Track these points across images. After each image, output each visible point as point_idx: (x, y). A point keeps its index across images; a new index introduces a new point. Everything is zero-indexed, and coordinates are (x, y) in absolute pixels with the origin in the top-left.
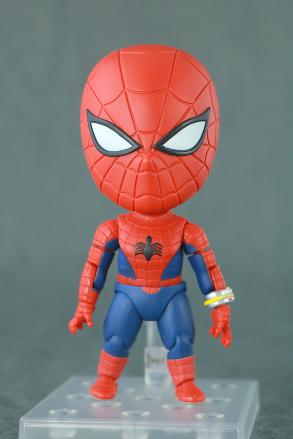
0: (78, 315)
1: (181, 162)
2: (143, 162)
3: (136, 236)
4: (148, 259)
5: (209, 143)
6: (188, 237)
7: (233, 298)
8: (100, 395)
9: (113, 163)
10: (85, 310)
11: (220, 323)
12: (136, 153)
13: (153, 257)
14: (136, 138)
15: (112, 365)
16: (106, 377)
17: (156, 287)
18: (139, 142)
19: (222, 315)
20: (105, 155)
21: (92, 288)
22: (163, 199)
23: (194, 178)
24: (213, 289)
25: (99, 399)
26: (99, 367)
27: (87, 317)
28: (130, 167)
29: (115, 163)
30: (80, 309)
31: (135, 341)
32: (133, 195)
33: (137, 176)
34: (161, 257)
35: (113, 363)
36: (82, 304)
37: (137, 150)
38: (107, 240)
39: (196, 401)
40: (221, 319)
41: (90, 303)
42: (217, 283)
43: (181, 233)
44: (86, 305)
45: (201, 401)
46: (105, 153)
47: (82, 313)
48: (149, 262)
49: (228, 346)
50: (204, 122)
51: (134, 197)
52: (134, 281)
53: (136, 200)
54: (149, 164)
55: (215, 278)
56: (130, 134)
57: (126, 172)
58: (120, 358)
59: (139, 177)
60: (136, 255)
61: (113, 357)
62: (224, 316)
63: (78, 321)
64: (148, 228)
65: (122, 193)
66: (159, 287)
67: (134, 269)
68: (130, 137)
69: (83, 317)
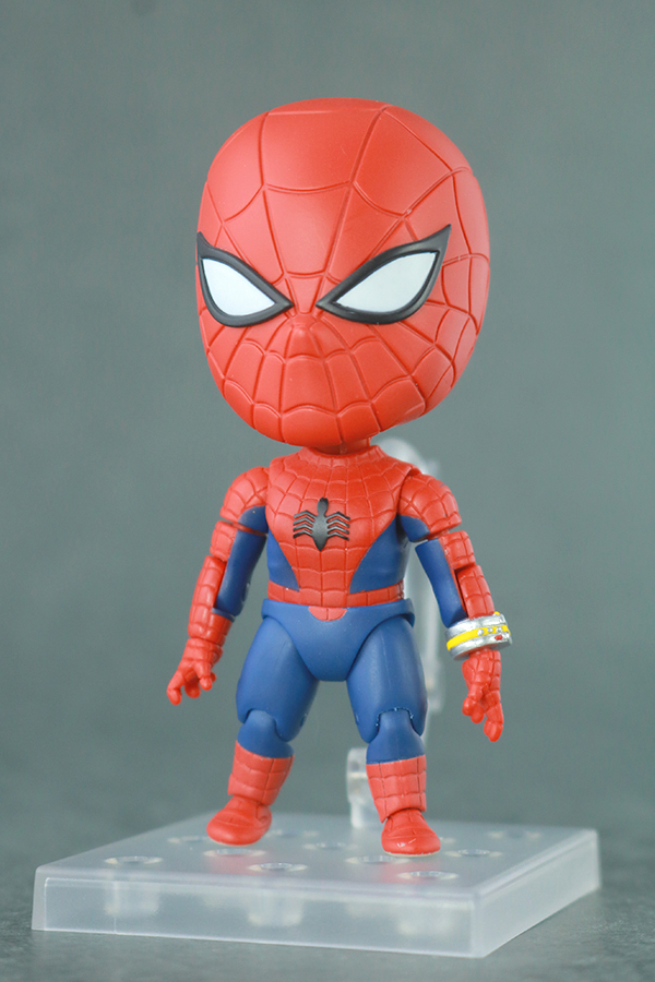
0: (185, 664)
1: (377, 338)
2: (293, 335)
3: (297, 497)
4: (321, 546)
5: (447, 299)
6: (411, 504)
7: (507, 636)
8: (229, 836)
9: (239, 342)
10: (198, 655)
11: (474, 687)
12: (283, 318)
13: (330, 543)
14: (282, 287)
15: (253, 772)
16: (242, 800)
17: (340, 607)
18: (288, 296)
19: (481, 669)
20: (225, 325)
21: (213, 610)
22: (340, 415)
23: (409, 372)
24: (462, 615)
25: (221, 844)
26: (232, 780)
27: (201, 669)
28: (271, 347)
29: (244, 341)
30: (190, 653)
31: (302, 724)
32: (277, 406)
33: (284, 366)
34: (348, 544)
35: (258, 769)
36: (193, 642)
37: (285, 311)
38: (245, 508)
39: (417, 852)
40: (478, 679)
41: (208, 640)
42: (472, 602)
43: (396, 493)
44: (199, 644)
45: (432, 851)
46: (226, 322)
47: (191, 660)
48: (323, 552)
49: (496, 738)
50: (433, 255)
51: (279, 411)
52: (295, 593)
53: (285, 417)
54: (307, 339)
55: (469, 591)
56: (271, 279)
57: (263, 358)
58: (269, 759)
59: (287, 368)
60: (295, 536)
61: (256, 756)
62: (485, 673)
63: (184, 676)
64: (325, 482)
65: (258, 402)
66: (345, 607)
67: (293, 568)
68: (271, 285)
69: (192, 669)
